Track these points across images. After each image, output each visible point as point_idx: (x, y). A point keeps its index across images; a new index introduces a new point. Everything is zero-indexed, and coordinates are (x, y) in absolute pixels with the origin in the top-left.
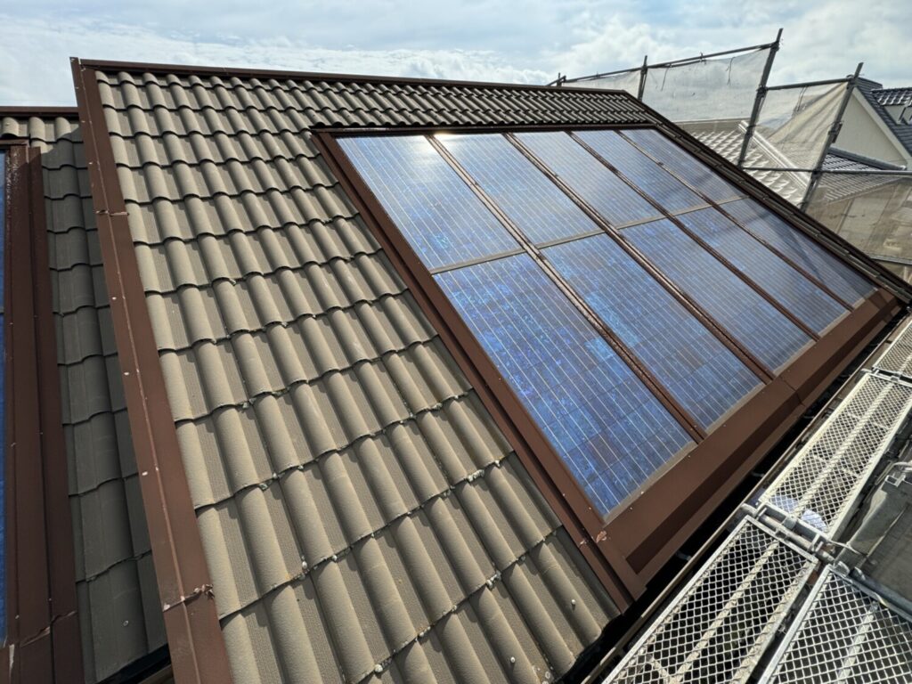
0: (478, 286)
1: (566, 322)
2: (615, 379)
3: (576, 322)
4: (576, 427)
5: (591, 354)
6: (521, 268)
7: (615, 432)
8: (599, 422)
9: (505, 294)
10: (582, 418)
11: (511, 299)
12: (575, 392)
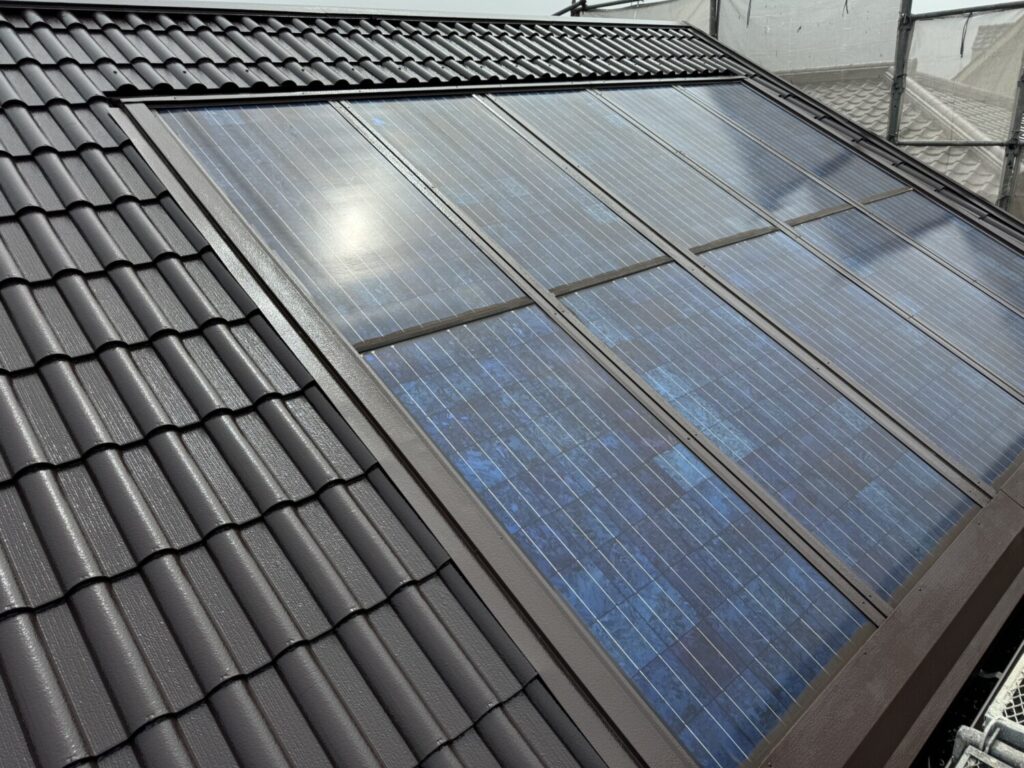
0: (447, 368)
1: (617, 424)
2: (716, 521)
3: (634, 421)
4: (653, 617)
5: (667, 477)
6: (527, 332)
7: (726, 621)
8: (694, 604)
9: (501, 380)
10: (662, 598)
11: (512, 388)
12: (644, 551)
